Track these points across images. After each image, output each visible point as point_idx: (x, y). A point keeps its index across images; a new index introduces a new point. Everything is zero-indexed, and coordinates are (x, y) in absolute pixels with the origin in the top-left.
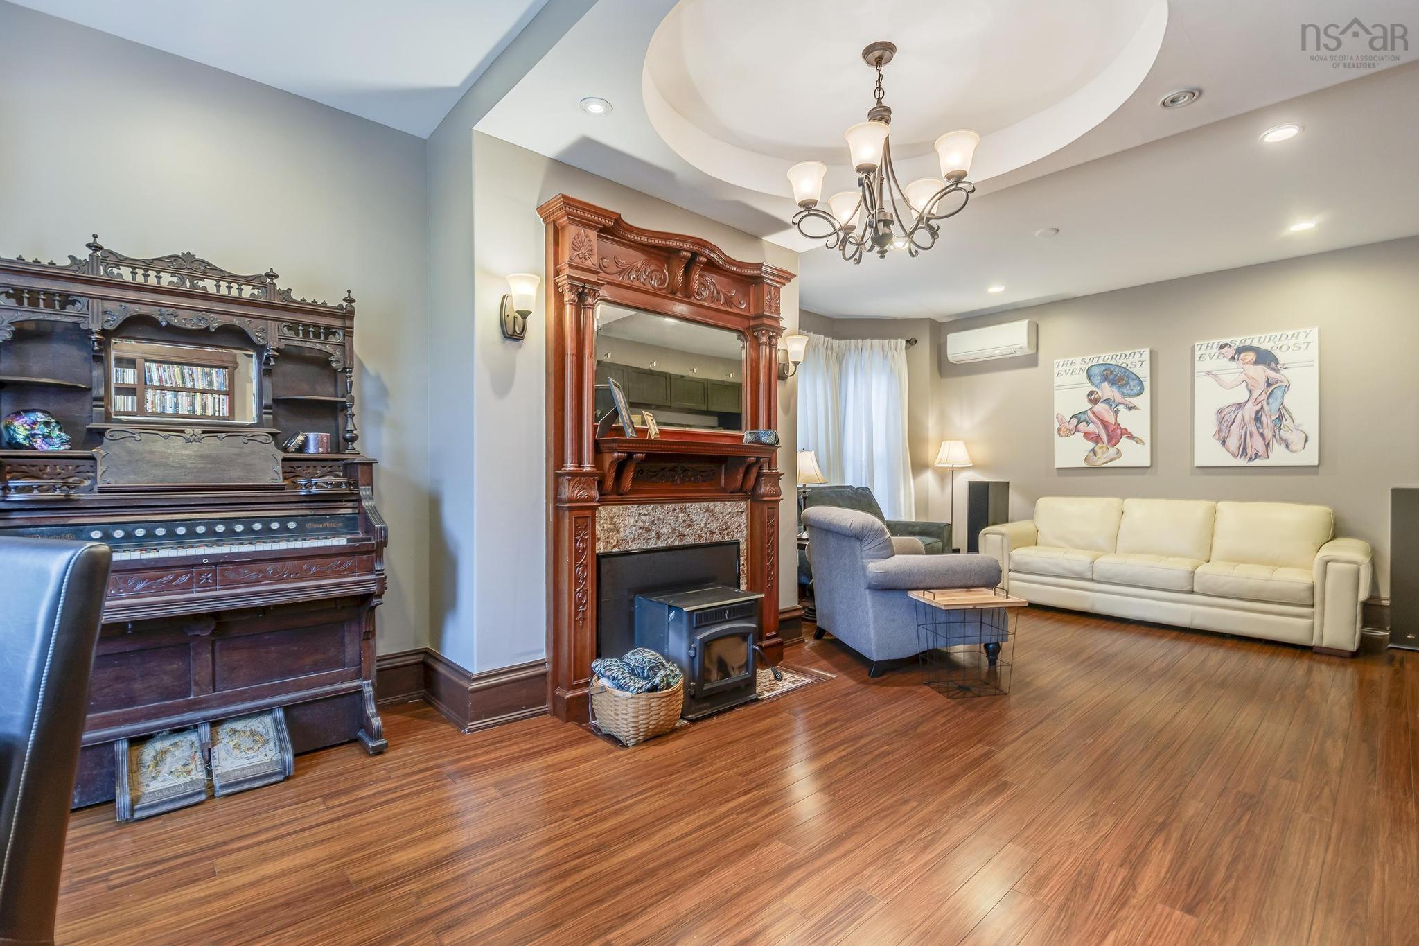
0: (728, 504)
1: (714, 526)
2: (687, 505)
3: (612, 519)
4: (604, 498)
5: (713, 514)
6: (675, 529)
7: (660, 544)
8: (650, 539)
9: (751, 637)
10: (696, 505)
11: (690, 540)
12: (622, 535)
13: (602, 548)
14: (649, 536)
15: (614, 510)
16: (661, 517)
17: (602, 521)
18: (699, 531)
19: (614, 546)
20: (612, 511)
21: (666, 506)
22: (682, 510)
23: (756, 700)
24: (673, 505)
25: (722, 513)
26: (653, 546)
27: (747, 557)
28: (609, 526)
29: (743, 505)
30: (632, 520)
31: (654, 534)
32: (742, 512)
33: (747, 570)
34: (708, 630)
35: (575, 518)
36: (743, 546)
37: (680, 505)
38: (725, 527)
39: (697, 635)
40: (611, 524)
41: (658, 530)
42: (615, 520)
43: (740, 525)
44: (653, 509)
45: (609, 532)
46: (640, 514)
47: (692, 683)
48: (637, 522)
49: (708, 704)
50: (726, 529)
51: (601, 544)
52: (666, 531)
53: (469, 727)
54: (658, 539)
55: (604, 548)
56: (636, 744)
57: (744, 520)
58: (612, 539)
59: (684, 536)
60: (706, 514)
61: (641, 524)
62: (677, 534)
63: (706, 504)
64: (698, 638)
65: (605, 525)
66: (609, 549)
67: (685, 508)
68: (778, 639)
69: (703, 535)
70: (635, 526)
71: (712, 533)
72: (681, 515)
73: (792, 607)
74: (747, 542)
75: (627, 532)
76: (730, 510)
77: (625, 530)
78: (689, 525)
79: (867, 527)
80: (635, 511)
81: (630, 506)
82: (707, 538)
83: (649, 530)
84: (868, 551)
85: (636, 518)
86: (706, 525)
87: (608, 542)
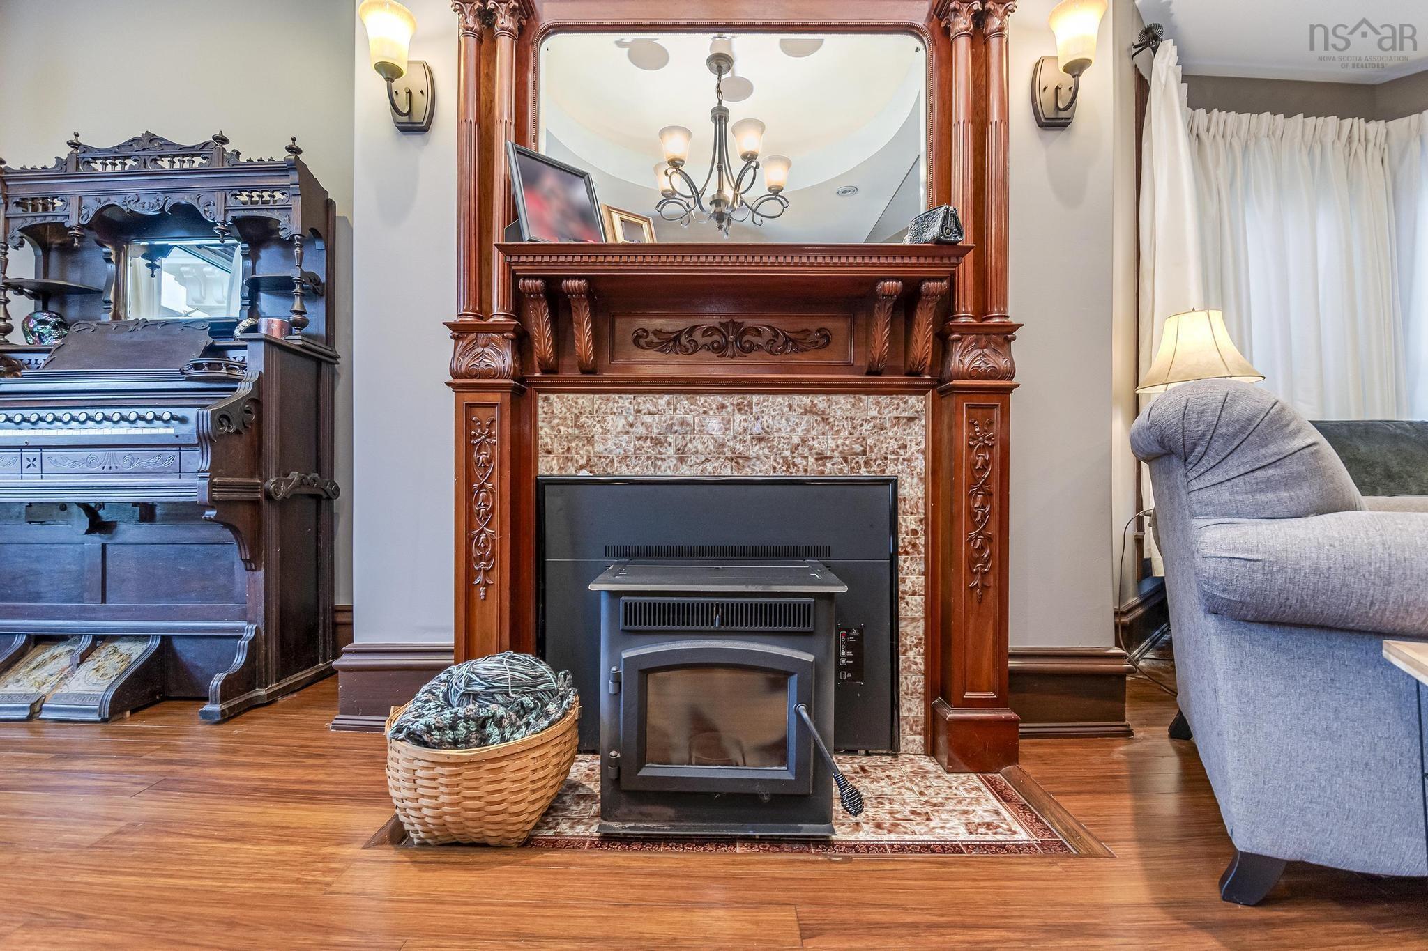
0: (868, 400)
1: (828, 444)
2: (755, 398)
3: (577, 417)
4: (552, 379)
5: (825, 420)
6: (723, 445)
7: (685, 471)
8: (663, 460)
9: (793, 682)
10: (779, 399)
11: (762, 469)
12: (599, 448)
13: (556, 468)
14: (660, 453)
15: (580, 401)
16: (689, 418)
17: (556, 421)
18: (787, 453)
19: (582, 467)
20: (576, 403)
21: (701, 399)
22: (740, 408)
23: (825, 843)
24: (719, 398)
25: (852, 419)
26: (669, 473)
27: (926, 518)
28: (570, 430)
29: (917, 404)
30: (621, 422)
31: (671, 451)
32: (911, 419)
33: (926, 546)
34: (656, 643)
35: (466, 404)
36: (912, 491)
37: (737, 399)
38: (858, 448)
39: (626, 648)
40: (576, 426)
41: (680, 443)
42: (583, 419)
43: (904, 447)
44: (669, 404)
45: (570, 441)
46: (639, 411)
47: (613, 753)
48: (631, 425)
49: (670, 812)
50: (864, 452)
51: (555, 462)
52: (700, 447)
53: (335, 722)
54: (682, 460)
55: (561, 469)
56: (423, 844)
57: (917, 436)
58: (577, 453)
59: (748, 458)
60: (806, 418)
61: (641, 430)
62: (729, 454)
63: (806, 399)
64: (625, 655)
65: (562, 429)
66: (571, 471)
67: (750, 405)
68: (1005, 713)
69: (798, 460)
70: (627, 433)
71: (822, 458)
72: (738, 418)
73: (1092, 649)
74: (925, 483)
75: (610, 442)
76: (874, 413)
77: (605, 441)
78: (760, 439)
79: (1202, 413)
80: (627, 404)
81: (616, 396)
82: (806, 466)
83: (657, 442)
84: (1211, 492)
85: (631, 419)
86: (804, 441)
87: (567, 459)
